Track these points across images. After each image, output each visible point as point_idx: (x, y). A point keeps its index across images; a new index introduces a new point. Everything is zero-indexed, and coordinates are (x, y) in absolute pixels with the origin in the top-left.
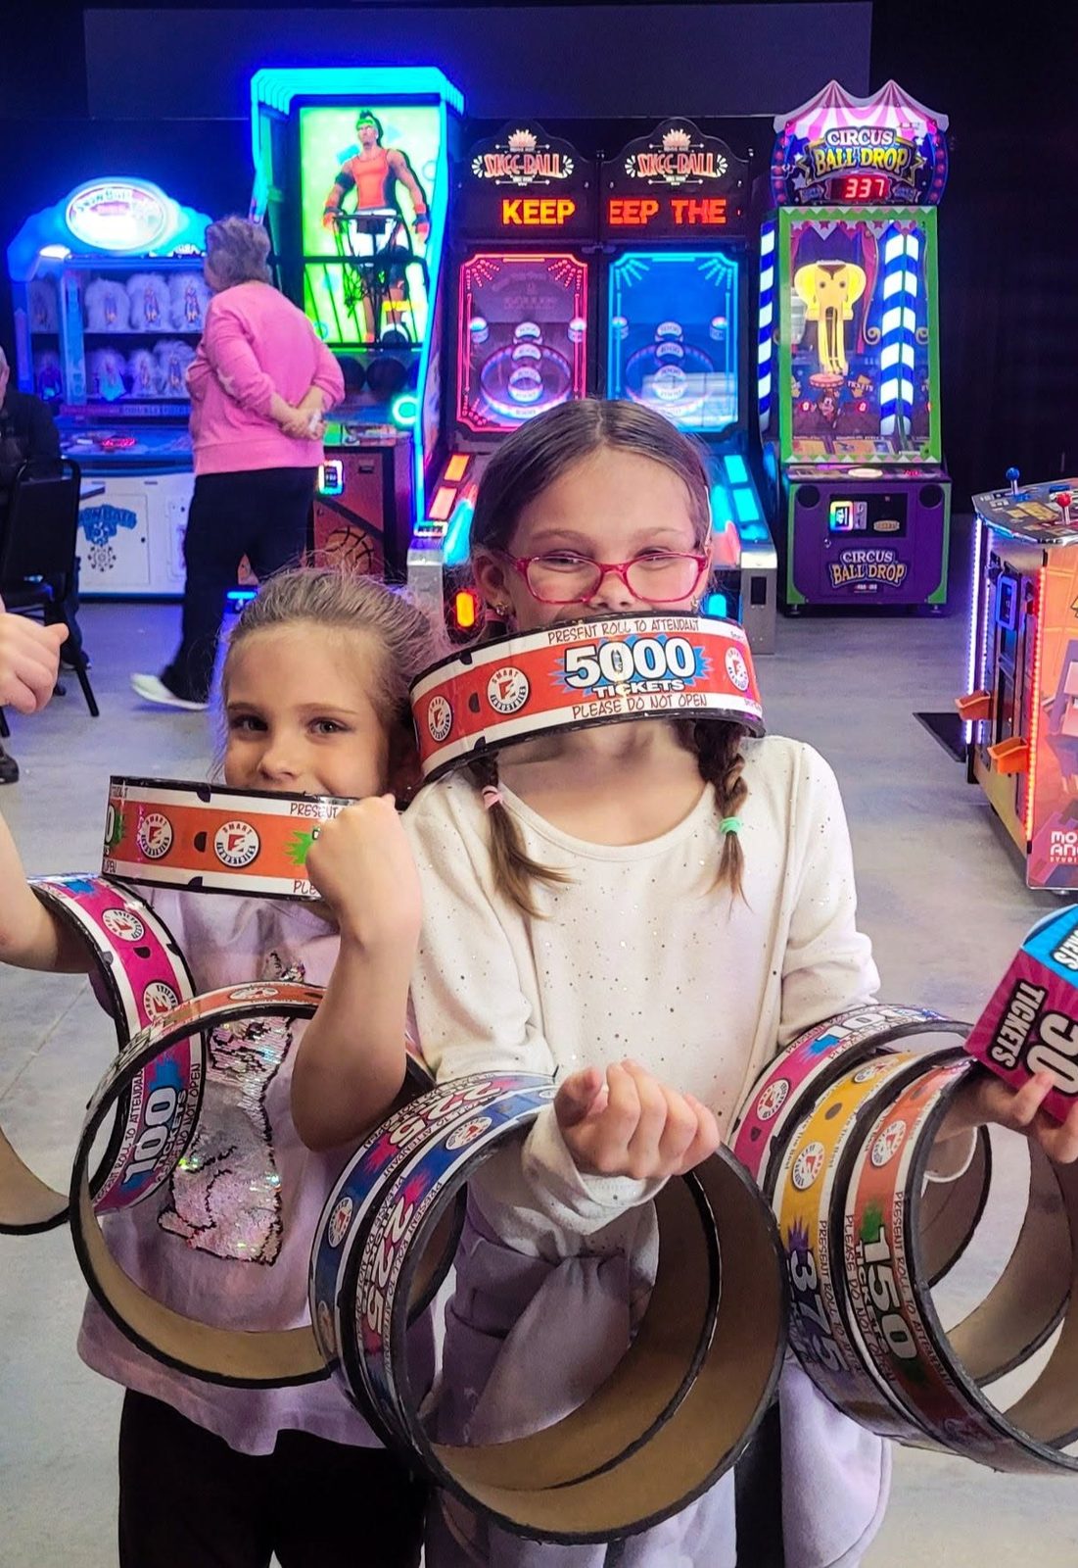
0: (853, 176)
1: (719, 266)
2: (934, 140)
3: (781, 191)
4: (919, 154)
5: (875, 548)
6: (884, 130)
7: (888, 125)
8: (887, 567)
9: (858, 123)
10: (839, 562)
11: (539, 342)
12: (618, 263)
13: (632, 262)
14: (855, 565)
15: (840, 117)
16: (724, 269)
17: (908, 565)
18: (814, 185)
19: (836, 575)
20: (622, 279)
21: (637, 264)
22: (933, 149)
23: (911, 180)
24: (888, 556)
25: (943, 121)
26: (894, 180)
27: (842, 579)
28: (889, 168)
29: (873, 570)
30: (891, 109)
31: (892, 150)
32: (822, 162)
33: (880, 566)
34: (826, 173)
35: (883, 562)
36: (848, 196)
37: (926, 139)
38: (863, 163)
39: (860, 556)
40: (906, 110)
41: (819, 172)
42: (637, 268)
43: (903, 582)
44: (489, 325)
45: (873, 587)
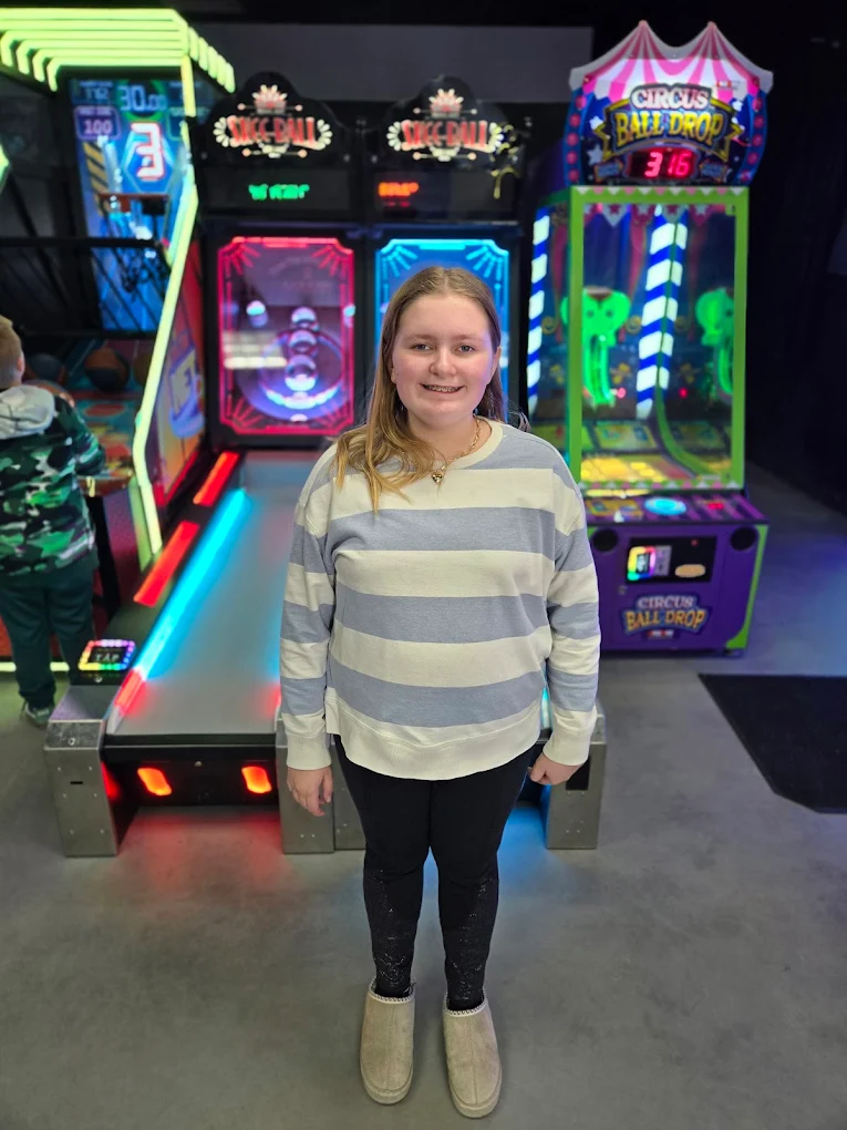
0: (657, 149)
1: (489, 255)
2: (754, 105)
3: (573, 167)
4: (734, 120)
5: (675, 593)
6: (700, 89)
7: (702, 83)
8: (687, 613)
9: (671, 80)
10: (634, 608)
11: (315, 328)
12: (385, 250)
13: (399, 249)
14: (652, 612)
15: (648, 72)
16: (494, 259)
17: (710, 610)
18: (612, 160)
19: (630, 621)
20: (389, 267)
21: (405, 252)
22: (752, 115)
23: (724, 155)
24: (689, 601)
25: (767, 78)
26: (703, 154)
27: (636, 625)
28: (701, 139)
29: (671, 616)
30: (709, 63)
31: (706, 116)
32: (624, 129)
33: (679, 612)
34: (628, 143)
35: (683, 608)
36: (648, 173)
37: (745, 103)
38: (672, 132)
39: (659, 601)
40: (726, 65)
41: (621, 142)
42: (404, 257)
43: (702, 628)
44: (269, 309)
45: (669, 633)
